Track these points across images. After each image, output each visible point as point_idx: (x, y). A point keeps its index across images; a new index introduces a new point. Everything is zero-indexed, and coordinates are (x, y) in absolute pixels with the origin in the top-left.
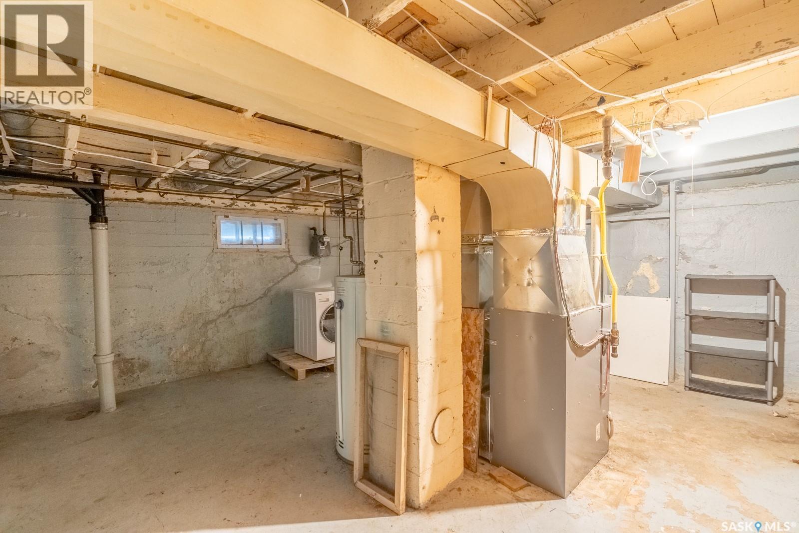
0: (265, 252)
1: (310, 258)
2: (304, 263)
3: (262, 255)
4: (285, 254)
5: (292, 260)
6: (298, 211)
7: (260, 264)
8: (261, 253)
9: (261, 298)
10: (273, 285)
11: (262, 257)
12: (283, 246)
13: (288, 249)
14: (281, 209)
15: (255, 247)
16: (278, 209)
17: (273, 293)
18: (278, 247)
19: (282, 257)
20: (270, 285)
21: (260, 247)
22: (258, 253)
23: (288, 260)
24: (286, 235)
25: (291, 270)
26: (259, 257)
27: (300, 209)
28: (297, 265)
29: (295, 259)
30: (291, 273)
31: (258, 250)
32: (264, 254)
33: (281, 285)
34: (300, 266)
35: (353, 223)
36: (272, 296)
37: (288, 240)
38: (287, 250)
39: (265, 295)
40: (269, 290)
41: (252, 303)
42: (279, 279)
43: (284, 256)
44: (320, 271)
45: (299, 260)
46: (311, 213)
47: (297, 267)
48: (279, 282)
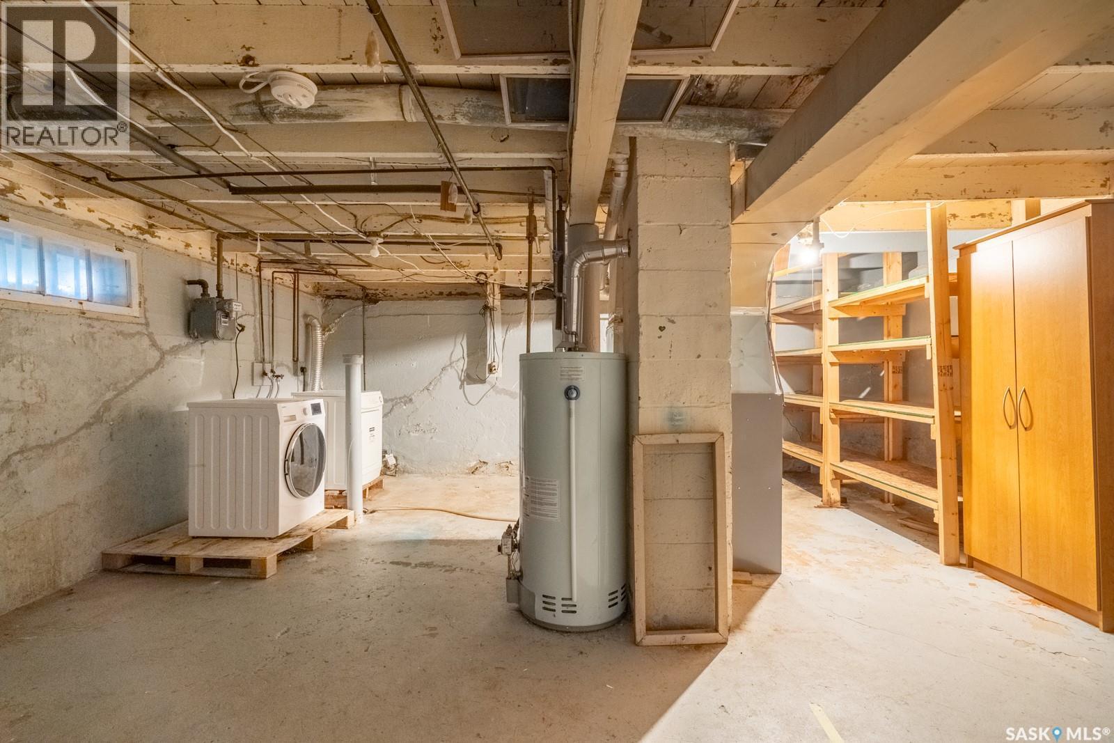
0: (98, 319)
1: (185, 340)
2: (175, 350)
3: (90, 325)
4: (139, 328)
5: (154, 344)
6: (155, 241)
7: (86, 346)
8: (88, 321)
9: (88, 425)
10: (117, 395)
11: (90, 330)
12: (135, 311)
13: (146, 318)
14: (123, 230)
15: (78, 306)
16: (115, 227)
17: (114, 413)
18: (124, 311)
19: (132, 335)
20: (109, 395)
21: (86, 306)
22: (82, 320)
23: (146, 342)
24: (141, 288)
25: (152, 364)
26: (84, 328)
27: (159, 237)
28: (163, 354)
29: (160, 340)
30: (151, 371)
31: (84, 313)
32: (95, 323)
33: (131, 395)
34: (168, 358)
35: (253, 282)
36: (113, 420)
37: (145, 300)
38: (143, 321)
39: (97, 418)
40: (107, 406)
41: (68, 438)
42: (128, 384)
43: (138, 333)
44: (202, 369)
45: (166, 347)
46: (179, 250)
47: (162, 358)
48: (127, 389)
